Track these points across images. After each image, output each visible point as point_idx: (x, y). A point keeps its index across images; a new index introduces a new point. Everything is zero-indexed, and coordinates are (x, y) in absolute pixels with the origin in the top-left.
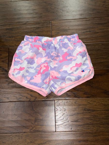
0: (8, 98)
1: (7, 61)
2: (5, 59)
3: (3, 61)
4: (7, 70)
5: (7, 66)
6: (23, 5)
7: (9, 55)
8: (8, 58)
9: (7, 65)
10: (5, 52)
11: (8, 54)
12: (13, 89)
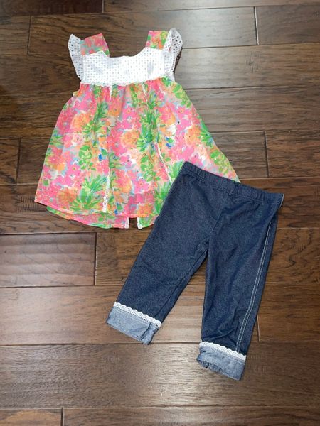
0: (15, 228)
1: (16, 163)
2: (11, 160)
3: (8, 164)
4: (15, 178)
5: (15, 172)
6: (51, 62)
7: (19, 153)
8: (17, 157)
9: (15, 170)
10: (13, 147)
11: (18, 151)
12: (24, 213)
